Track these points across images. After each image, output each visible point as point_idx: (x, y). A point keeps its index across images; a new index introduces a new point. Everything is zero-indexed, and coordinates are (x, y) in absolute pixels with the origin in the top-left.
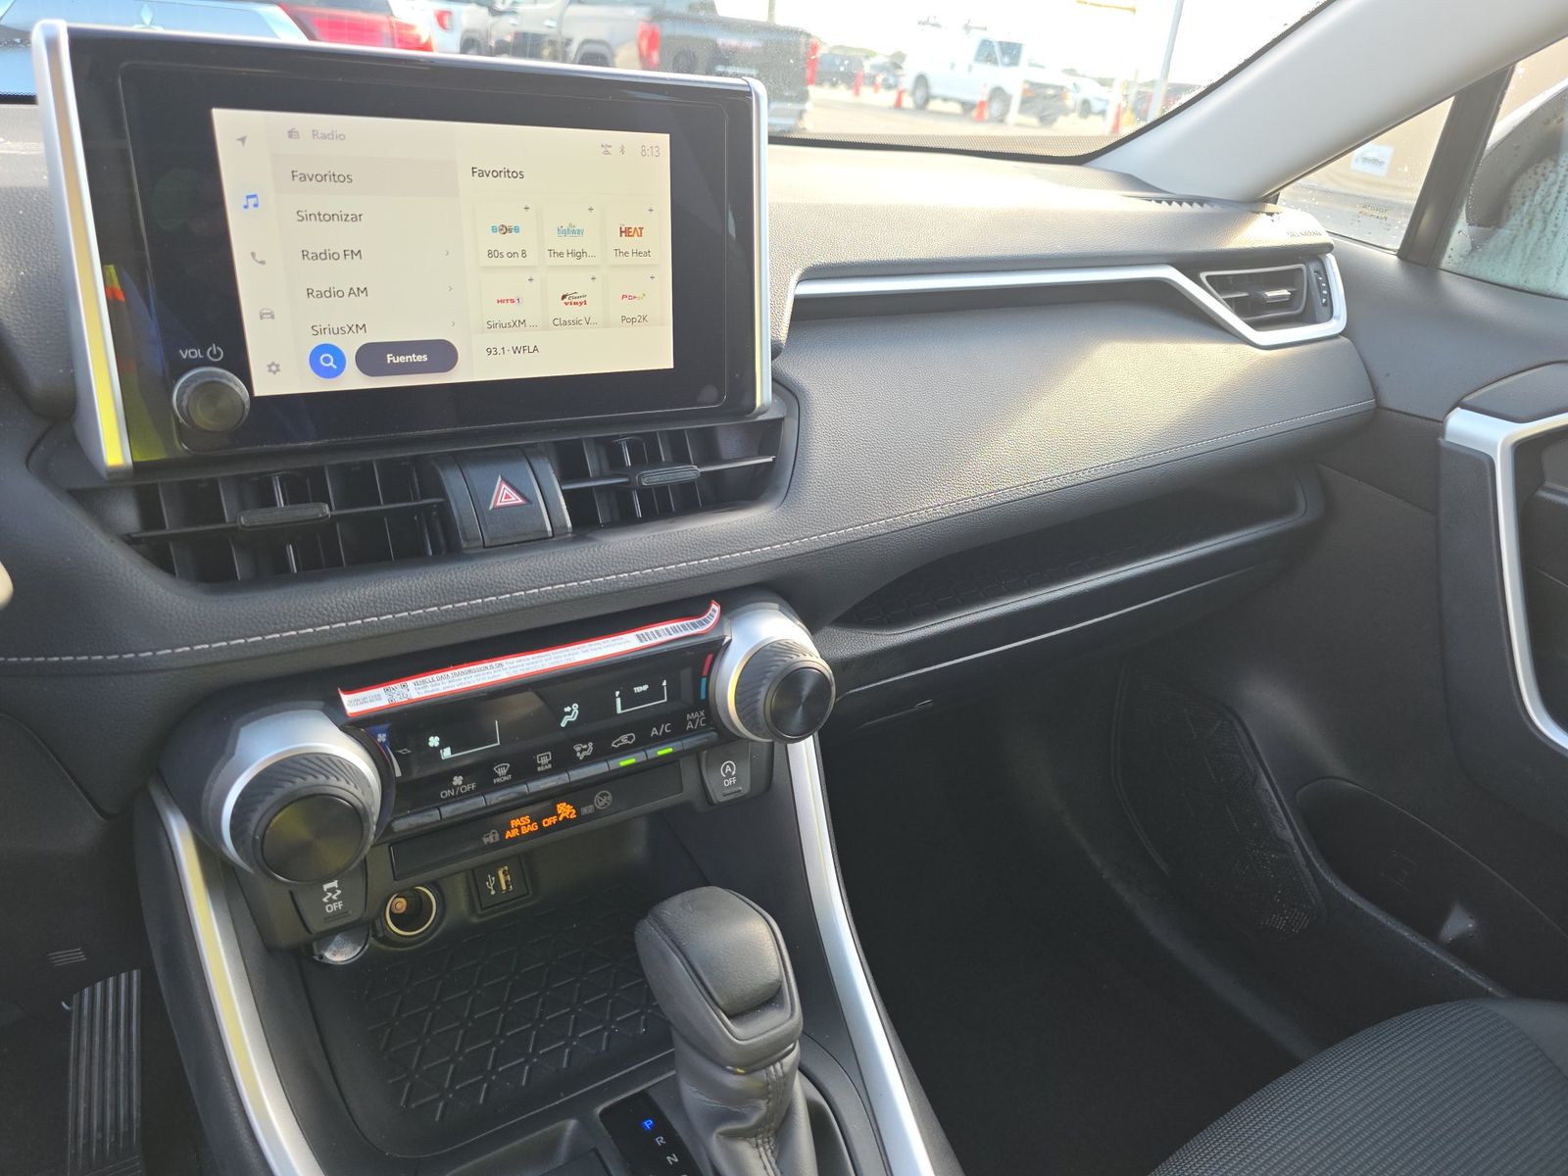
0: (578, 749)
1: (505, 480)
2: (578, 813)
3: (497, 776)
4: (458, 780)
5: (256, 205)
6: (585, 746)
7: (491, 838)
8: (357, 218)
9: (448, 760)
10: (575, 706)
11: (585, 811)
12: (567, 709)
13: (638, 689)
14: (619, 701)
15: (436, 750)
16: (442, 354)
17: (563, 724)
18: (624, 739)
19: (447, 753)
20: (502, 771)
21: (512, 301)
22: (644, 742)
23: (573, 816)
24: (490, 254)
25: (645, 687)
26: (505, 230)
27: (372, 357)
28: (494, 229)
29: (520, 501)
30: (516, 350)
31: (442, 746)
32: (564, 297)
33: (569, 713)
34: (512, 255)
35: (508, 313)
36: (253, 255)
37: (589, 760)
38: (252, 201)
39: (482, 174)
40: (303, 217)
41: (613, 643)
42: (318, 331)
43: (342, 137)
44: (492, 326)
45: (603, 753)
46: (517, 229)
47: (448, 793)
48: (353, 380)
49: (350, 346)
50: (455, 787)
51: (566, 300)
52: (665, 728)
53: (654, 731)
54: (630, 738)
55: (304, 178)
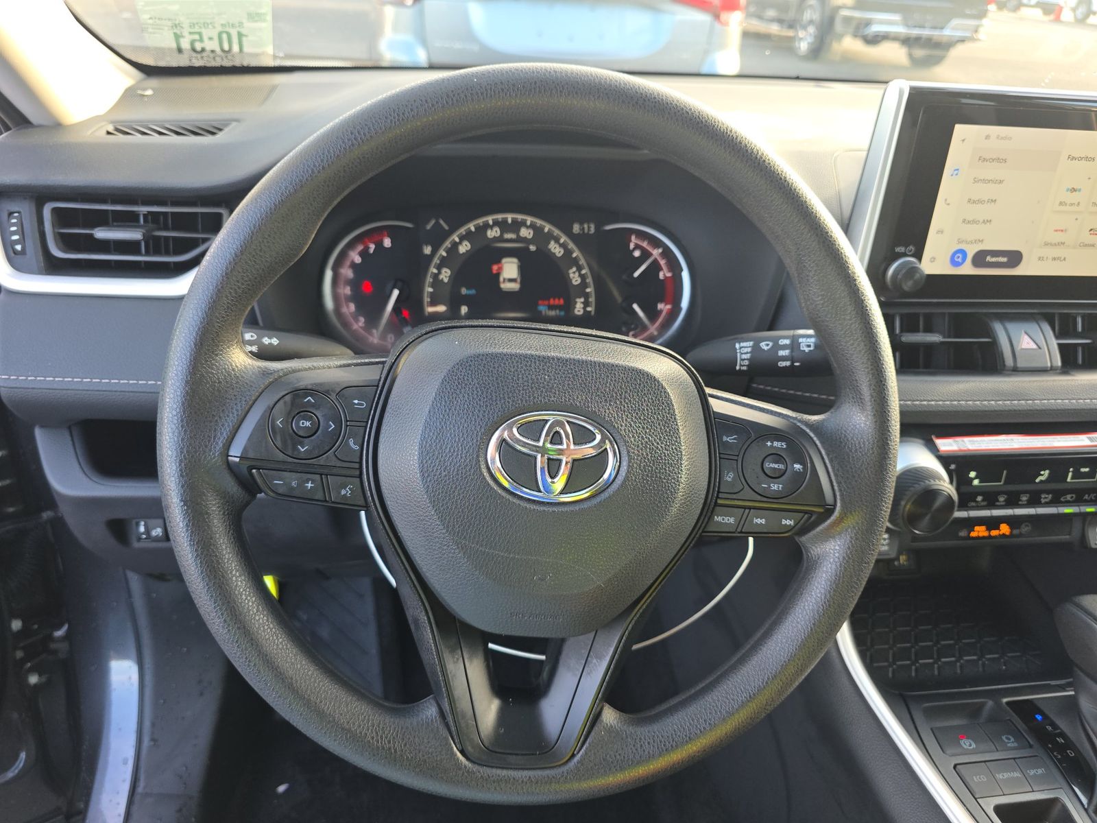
0: (1043, 496)
1: (1026, 333)
2: (1011, 532)
3: (998, 501)
4: (979, 498)
5: (957, 174)
6: (1047, 496)
7: (963, 534)
8: (1001, 182)
9: (976, 486)
10: (1047, 472)
11: (1016, 532)
12: (1042, 473)
13: (1083, 470)
14: (1070, 474)
15: (972, 479)
16: (1015, 258)
17: (1037, 480)
18: (1069, 497)
19: (976, 482)
20: (1002, 499)
21: (1062, 231)
22: (1079, 501)
23: (1007, 533)
24: (1061, 204)
25: (1087, 470)
26: (1074, 190)
27: (980, 259)
28: (1068, 190)
29: (1035, 346)
30: (1054, 259)
31: (976, 478)
32: (1091, 230)
33: (1042, 475)
34: (1072, 204)
35: (1059, 237)
36: (946, 200)
37: (1048, 504)
38: (956, 172)
39: (1074, 158)
40: (976, 181)
41: (1072, 439)
42: (960, 241)
43: (1010, 138)
44: (1046, 244)
45: (1055, 502)
46: (1080, 190)
47: (973, 504)
48: (967, 269)
49: (971, 251)
50: (978, 502)
51: (1092, 232)
52: (1093, 496)
53: (1086, 497)
54: (1072, 497)
55: (985, 160)
